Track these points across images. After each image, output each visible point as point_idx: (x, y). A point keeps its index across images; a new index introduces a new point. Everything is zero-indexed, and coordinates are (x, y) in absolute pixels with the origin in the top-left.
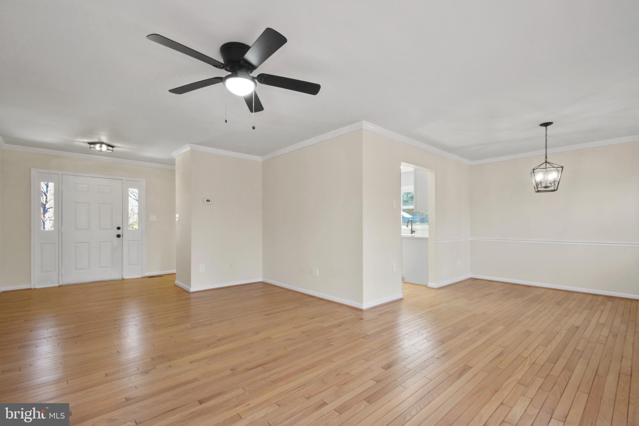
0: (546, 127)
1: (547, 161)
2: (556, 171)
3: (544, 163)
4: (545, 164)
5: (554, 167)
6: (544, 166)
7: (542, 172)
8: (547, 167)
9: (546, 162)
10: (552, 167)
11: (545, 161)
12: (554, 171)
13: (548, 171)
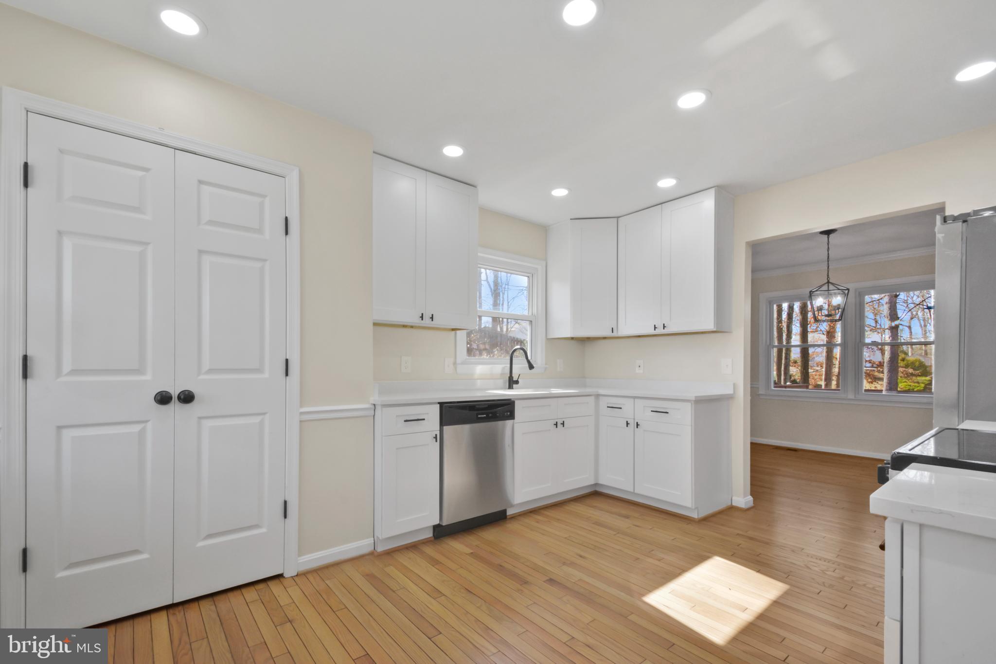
0: (828, 235)
1: (830, 281)
2: (842, 294)
3: (824, 284)
4: (827, 284)
5: (839, 289)
6: (825, 288)
7: (824, 295)
8: (830, 289)
9: (828, 282)
10: (836, 289)
11: (826, 281)
12: (839, 294)
13: (831, 294)
